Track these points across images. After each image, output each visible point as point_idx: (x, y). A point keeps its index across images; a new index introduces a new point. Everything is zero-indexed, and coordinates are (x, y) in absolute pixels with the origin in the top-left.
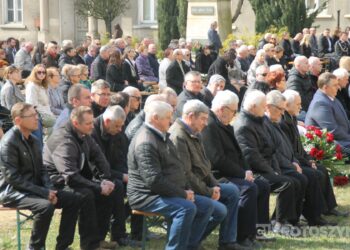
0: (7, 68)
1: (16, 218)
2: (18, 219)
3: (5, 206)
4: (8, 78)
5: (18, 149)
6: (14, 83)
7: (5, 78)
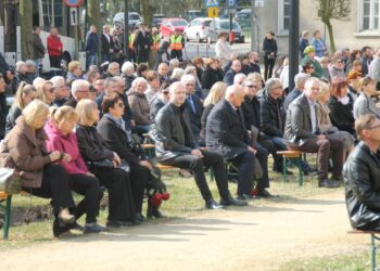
0: (361, 80)
1: (370, 242)
2: (373, 244)
3: (358, 228)
4: (362, 90)
5: (367, 165)
6: (369, 95)
7: (359, 90)
